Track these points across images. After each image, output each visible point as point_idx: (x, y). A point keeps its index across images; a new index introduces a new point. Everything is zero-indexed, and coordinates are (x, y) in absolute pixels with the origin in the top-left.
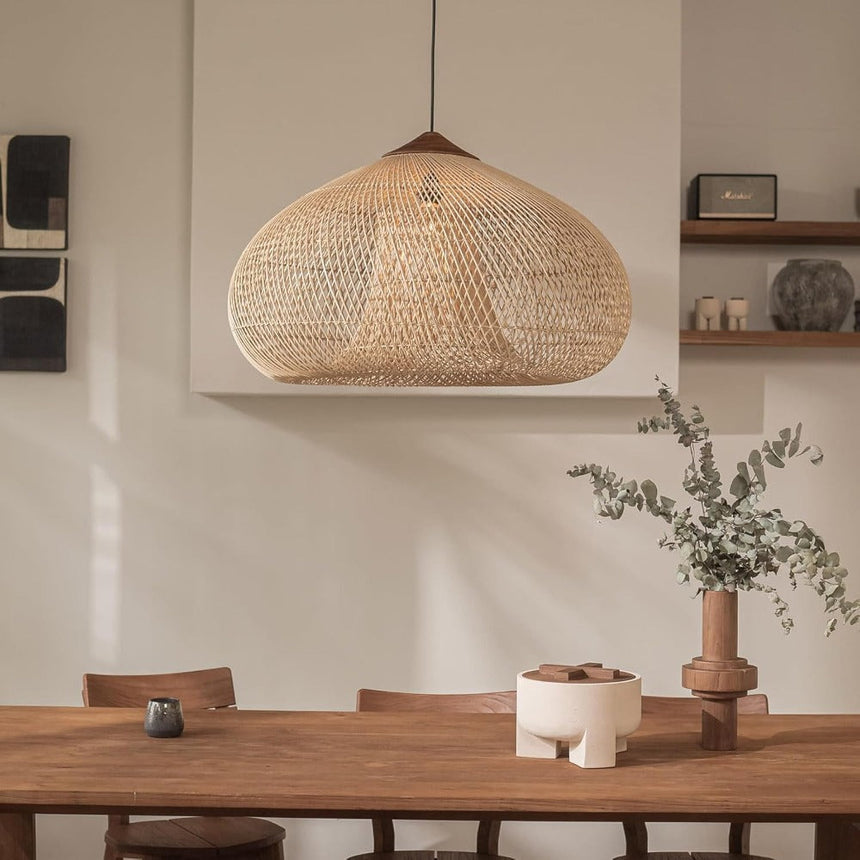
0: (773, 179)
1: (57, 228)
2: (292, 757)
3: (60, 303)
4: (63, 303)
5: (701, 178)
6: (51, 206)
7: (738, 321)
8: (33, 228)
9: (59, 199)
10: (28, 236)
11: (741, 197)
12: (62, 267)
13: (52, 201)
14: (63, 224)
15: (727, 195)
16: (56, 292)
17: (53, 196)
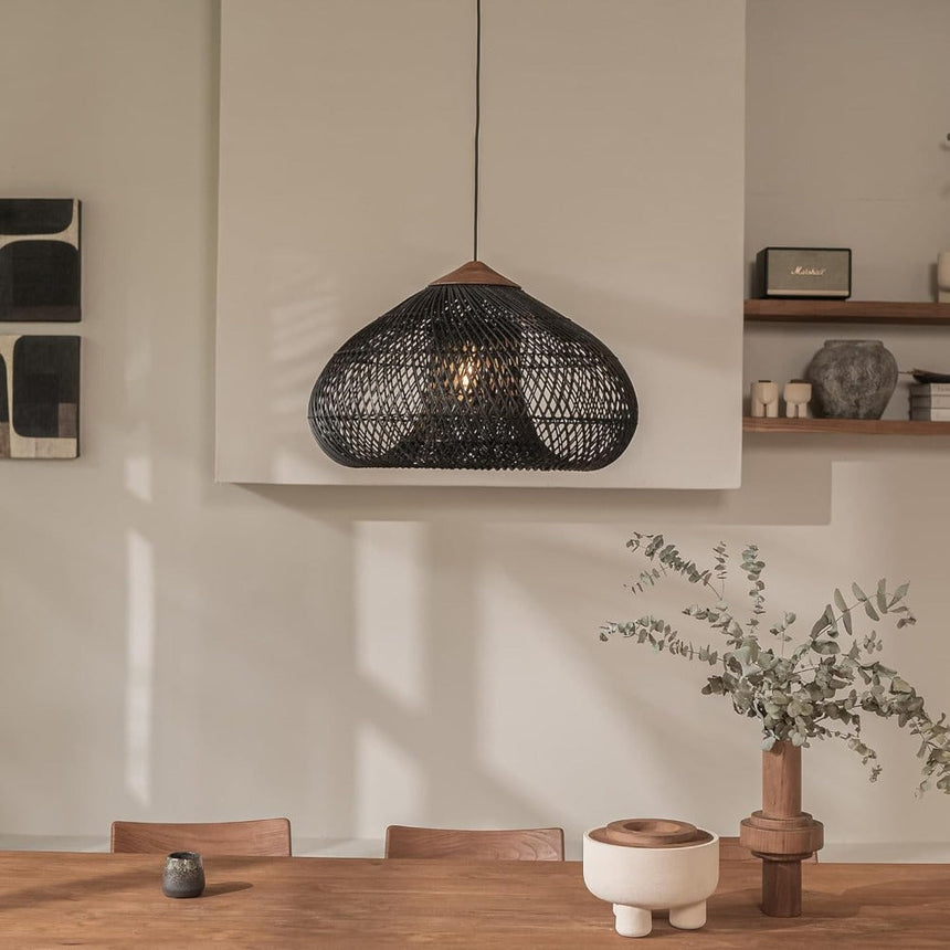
0: (847, 253)
1: (67, 435)
2: (327, 928)
3: (73, 247)
4: (77, 247)
5: (770, 251)
6: (60, 413)
7: (797, 407)
8: (42, 436)
9: (70, 405)
10: (36, 444)
11: (813, 272)
12: (75, 208)
13: (61, 406)
14: (75, 432)
15: (798, 271)
16: (68, 236)
17: (62, 402)
